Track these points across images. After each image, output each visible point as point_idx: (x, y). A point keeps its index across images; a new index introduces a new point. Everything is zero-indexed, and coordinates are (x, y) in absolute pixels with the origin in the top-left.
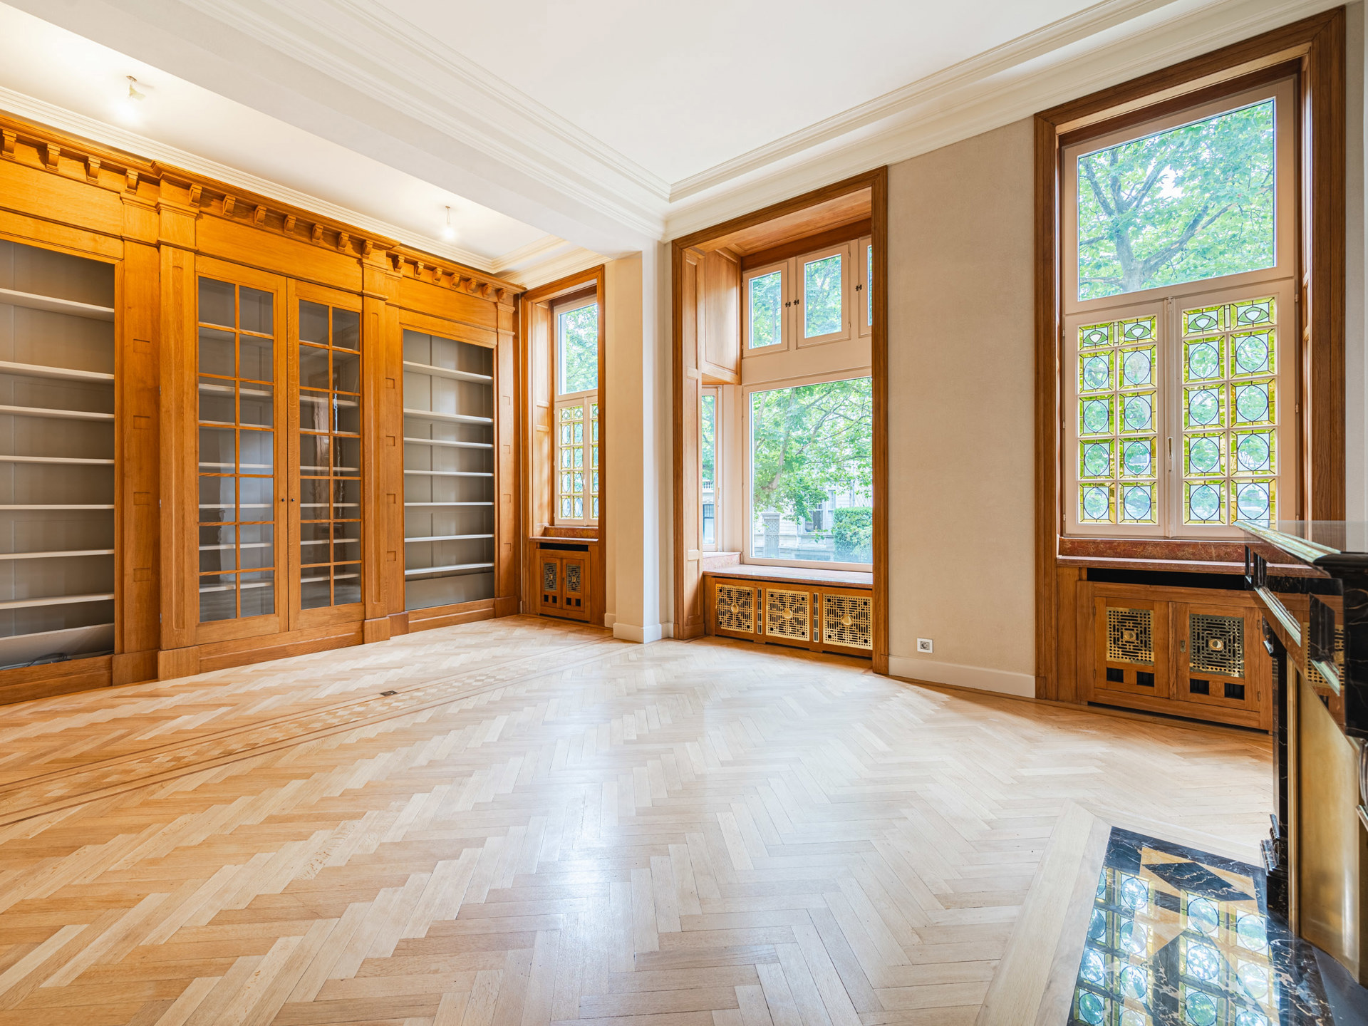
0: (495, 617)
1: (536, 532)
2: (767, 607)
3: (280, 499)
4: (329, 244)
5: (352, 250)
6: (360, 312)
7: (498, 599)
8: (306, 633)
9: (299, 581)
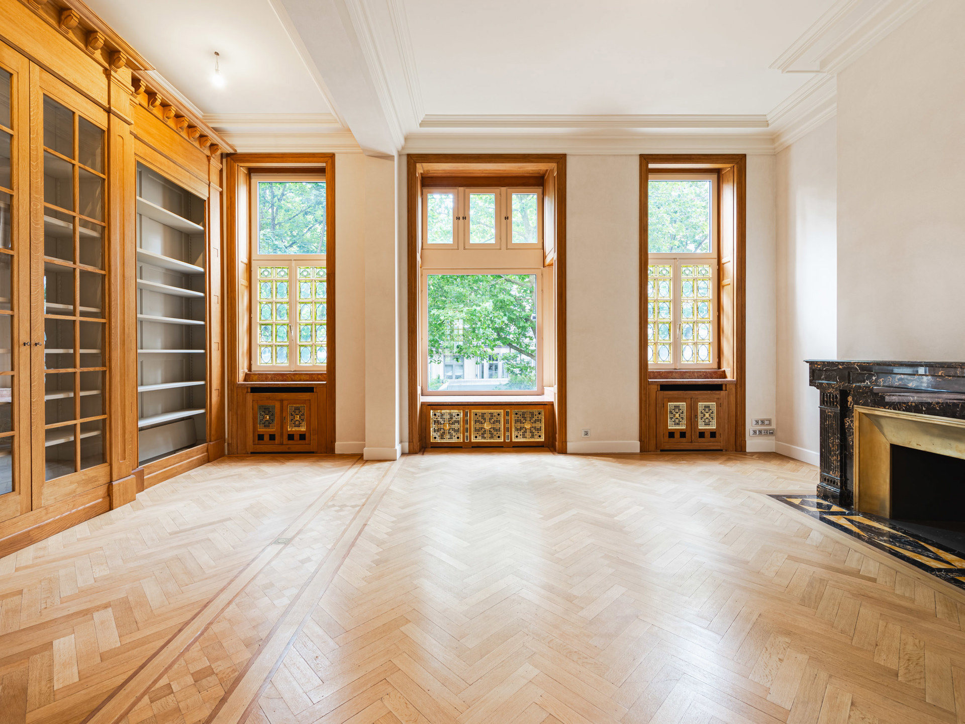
0: (209, 462)
1: (241, 378)
2: (472, 423)
3: (21, 342)
4: (77, 37)
5: (100, 56)
6: (106, 129)
7: (211, 443)
8: (51, 509)
9: (43, 445)
